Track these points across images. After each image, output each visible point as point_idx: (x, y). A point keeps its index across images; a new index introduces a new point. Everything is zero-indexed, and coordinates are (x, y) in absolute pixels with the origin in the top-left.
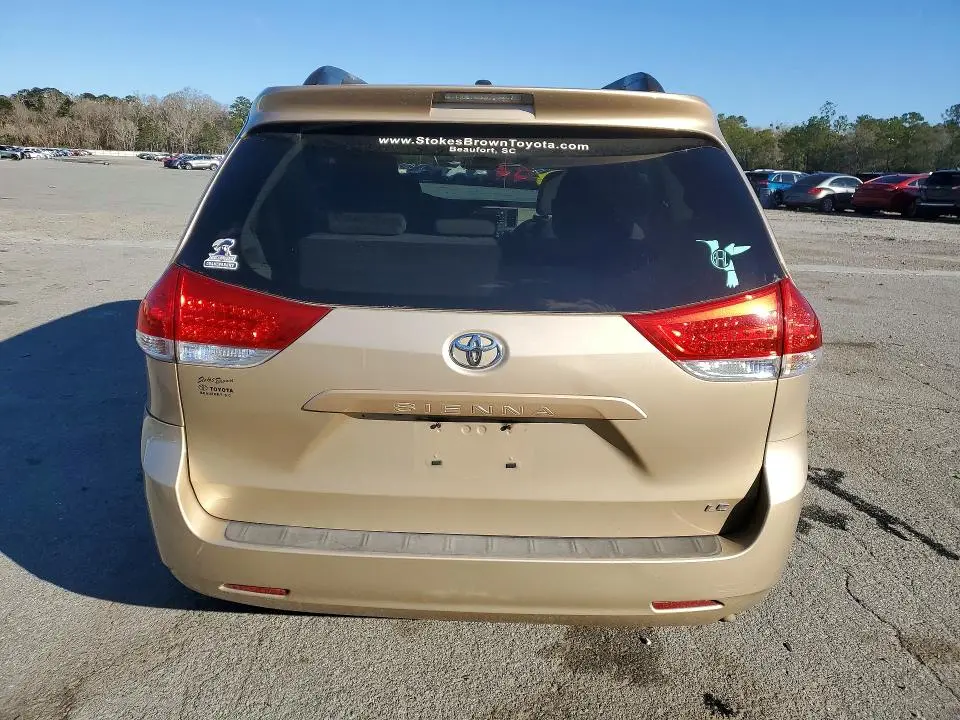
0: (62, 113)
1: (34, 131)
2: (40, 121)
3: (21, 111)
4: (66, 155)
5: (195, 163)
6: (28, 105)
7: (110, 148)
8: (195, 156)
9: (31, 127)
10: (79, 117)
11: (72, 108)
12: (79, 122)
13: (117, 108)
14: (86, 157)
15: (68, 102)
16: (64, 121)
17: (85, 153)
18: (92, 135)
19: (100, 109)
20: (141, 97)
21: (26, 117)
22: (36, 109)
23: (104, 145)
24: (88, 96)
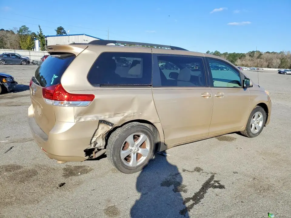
0: (258, 57)
1: (249, 63)
2: (252, 60)
3: (248, 57)
4: (254, 69)
5: (288, 72)
6: (250, 56)
7: (270, 68)
8: (289, 70)
9: (249, 62)
10: (263, 59)
11: (262, 56)
12: (263, 60)
13: (275, 55)
14: (261, 70)
15: (261, 54)
16: (259, 60)
17: (261, 69)
18: (266, 64)
19: (270, 56)
20: (284, 52)
21: (249, 59)
22: (251, 57)
23: (268, 67)
24: (268, 52)
